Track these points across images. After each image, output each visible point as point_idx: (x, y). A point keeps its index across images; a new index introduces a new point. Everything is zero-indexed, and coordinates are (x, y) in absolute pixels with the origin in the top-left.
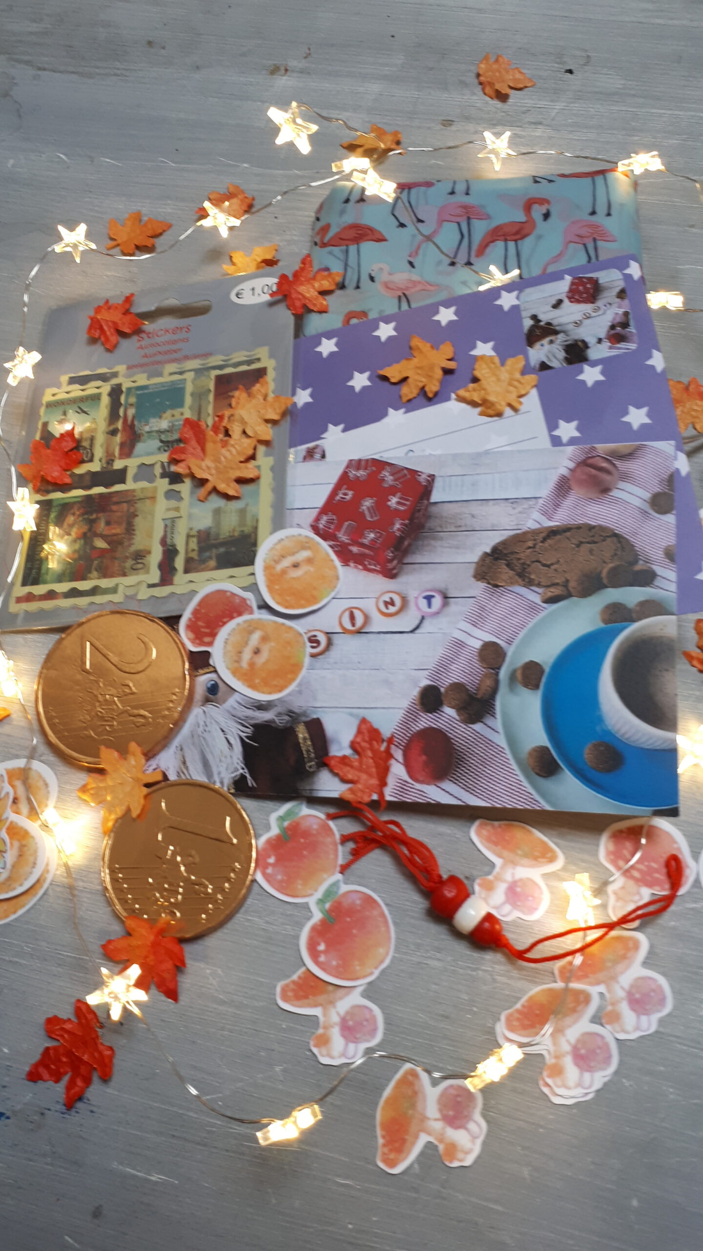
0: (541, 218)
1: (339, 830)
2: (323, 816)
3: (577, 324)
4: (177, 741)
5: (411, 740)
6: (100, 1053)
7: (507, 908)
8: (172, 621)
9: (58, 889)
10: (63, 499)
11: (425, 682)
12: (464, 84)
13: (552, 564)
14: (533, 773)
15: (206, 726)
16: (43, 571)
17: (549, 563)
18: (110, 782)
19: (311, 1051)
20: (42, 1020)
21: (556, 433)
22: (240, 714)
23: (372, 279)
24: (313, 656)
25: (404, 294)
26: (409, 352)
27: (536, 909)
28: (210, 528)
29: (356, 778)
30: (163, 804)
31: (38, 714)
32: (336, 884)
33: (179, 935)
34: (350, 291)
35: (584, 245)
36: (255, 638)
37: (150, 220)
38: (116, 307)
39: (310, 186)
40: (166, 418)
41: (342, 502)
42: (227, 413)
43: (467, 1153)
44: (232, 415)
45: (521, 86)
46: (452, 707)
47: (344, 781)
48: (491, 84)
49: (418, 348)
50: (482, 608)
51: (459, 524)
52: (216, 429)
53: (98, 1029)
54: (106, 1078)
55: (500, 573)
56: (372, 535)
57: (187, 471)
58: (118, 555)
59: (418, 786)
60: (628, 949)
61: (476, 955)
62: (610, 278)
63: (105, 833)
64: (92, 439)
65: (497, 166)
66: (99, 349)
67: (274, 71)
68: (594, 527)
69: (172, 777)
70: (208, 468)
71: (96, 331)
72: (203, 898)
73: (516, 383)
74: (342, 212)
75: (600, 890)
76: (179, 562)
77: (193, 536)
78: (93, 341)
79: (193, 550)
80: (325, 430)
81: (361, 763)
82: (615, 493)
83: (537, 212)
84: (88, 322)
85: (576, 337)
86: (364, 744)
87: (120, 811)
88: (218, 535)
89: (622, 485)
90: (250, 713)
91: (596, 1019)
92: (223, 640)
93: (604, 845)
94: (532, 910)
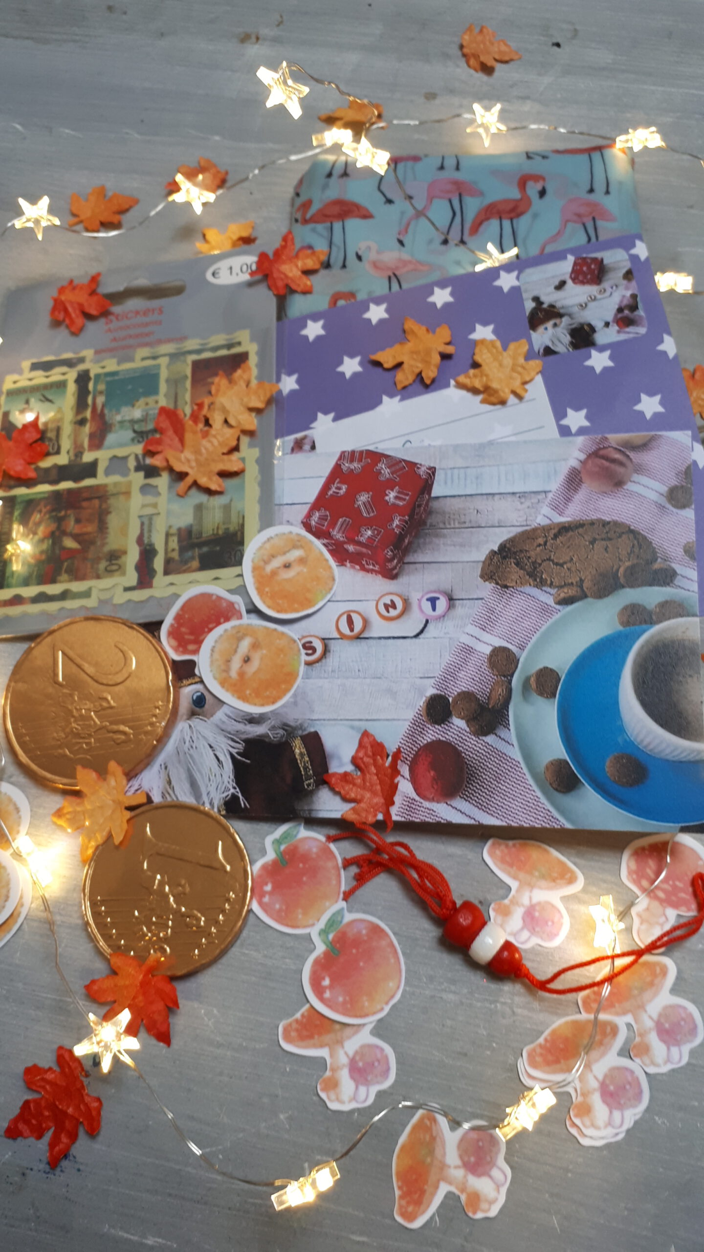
0: (537, 195)
1: (340, 854)
2: (323, 839)
3: (583, 307)
4: (161, 759)
5: (417, 755)
6: (86, 1105)
7: (525, 934)
8: (152, 627)
9: (35, 924)
10: (28, 495)
11: (431, 691)
12: (446, 56)
13: (565, 563)
14: (551, 789)
15: (193, 741)
16: (7, 574)
17: (561, 561)
18: (88, 805)
19: (318, 1095)
20: (21, 1070)
21: (564, 422)
22: (229, 729)
23: (359, 258)
24: (308, 664)
25: (395, 275)
26: (404, 335)
27: (556, 935)
28: (191, 526)
29: (359, 797)
30: (148, 829)
31: (6, 731)
32: (340, 912)
33: (169, 973)
34: (336, 270)
35: (584, 225)
36: (245, 645)
37: (115, 196)
38: (81, 287)
39: (289, 160)
40: (139, 407)
41: (335, 496)
42: (207, 401)
43: (491, 1202)
44: (212, 403)
45: (507, 58)
46: (462, 719)
47: (345, 799)
48: (476, 56)
49: (413, 332)
50: (491, 611)
51: (463, 520)
52: (195, 417)
53: (84, 1079)
54: (93, 1132)
55: (509, 572)
56: (369, 533)
57: (164, 464)
58: (91, 555)
59: (427, 804)
60: (654, 975)
61: (493, 986)
62: (614, 258)
63: (84, 862)
64: (58, 430)
65: (487, 142)
66: (63, 333)
67: (245, 39)
68: (609, 523)
69: (157, 799)
70: (188, 461)
71: (59, 312)
72: (195, 932)
73: (520, 369)
74: (325, 187)
75: (624, 914)
76: (159, 563)
77: (172, 535)
78: (56, 324)
79: (173, 550)
80: (315, 419)
81: (364, 780)
82: (630, 486)
83: (533, 189)
84: (51, 304)
85: (582, 320)
86: (366, 759)
87: (100, 838)
88: (201, 533)
89: (636, 477)
90: (241, 727)
91: (626, 1052)
92: (210, 648)
93: (626, 863)
94: (552, 936)
